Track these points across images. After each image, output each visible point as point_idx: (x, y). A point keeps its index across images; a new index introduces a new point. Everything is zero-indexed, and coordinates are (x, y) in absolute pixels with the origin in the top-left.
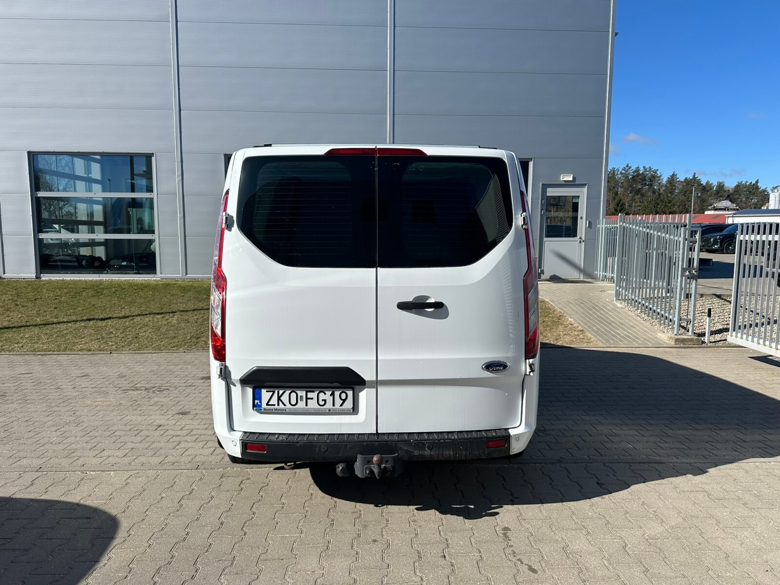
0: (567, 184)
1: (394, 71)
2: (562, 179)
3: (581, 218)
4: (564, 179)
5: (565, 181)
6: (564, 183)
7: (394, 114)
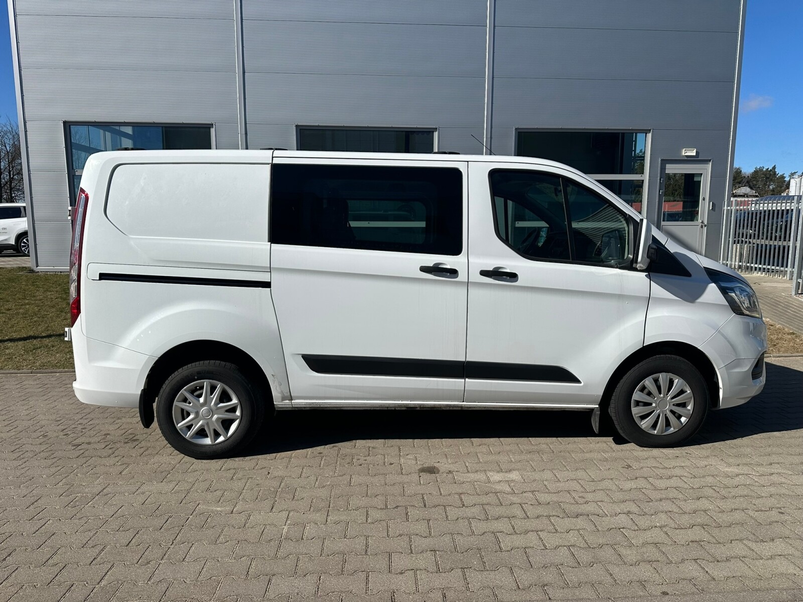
0: (689, 160)
1: (494, 26)
2: (683, 154)
3: (704, 199)
4: (686, 154)
5: (687, 156)
6: (686, 158)
7: (493, 78)
